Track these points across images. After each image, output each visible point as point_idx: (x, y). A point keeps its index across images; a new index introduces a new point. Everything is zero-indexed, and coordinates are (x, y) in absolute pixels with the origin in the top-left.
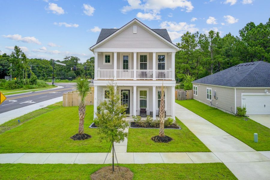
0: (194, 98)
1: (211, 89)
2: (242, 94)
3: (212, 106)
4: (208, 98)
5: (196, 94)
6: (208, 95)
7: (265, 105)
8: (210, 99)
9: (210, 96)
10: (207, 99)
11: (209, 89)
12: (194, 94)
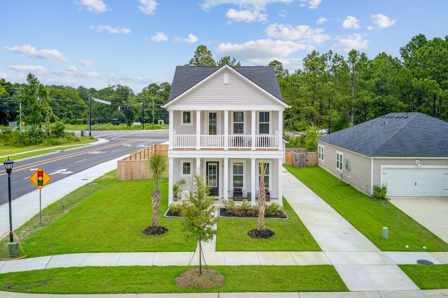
0: (319, 165)
1: (342, 154)
2: (382, 166)
3: (342, 180)
4: (338, 167)
5: (323, 159)
6: (338, 162)
7: (416, 183)
8: (341, 168)
9: (341, 164)
10: (337, 169)
11: (340, 153)
12: (320, 158)
